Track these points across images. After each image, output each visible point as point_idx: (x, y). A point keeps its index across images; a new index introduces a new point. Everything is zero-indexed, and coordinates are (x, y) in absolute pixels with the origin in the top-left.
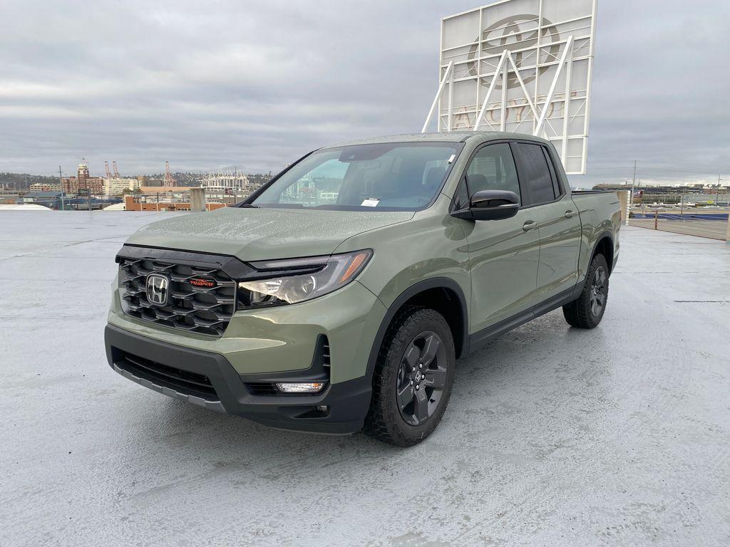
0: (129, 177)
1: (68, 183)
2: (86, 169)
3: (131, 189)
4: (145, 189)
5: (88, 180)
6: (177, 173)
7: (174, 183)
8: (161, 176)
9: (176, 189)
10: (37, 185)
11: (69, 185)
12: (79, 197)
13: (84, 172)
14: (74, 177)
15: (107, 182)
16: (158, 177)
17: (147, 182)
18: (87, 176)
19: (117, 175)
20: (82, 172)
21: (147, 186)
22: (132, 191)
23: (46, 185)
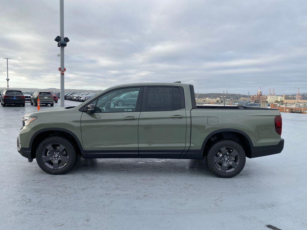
0: (278, 96)
1: (253, 98)
2: (261, 92)
3: (279, 100)
4: (285, 101)
5: (261, 97)
6: (304, 94)
7: (301, 98)
8: (295, 95)
9: (302, 101)
10: (242, 98)
11: (253, 99)
12: (255, 103)
13: (260, 93)
14: (256, 95)
15: (269, 98)
16: (294, 96)
17: (287, 97)
18: (261, 95)
19: (274, 95)
20: (259, 93)
21: (287, 99)
22: (279, 102)
23: (245, 98)
